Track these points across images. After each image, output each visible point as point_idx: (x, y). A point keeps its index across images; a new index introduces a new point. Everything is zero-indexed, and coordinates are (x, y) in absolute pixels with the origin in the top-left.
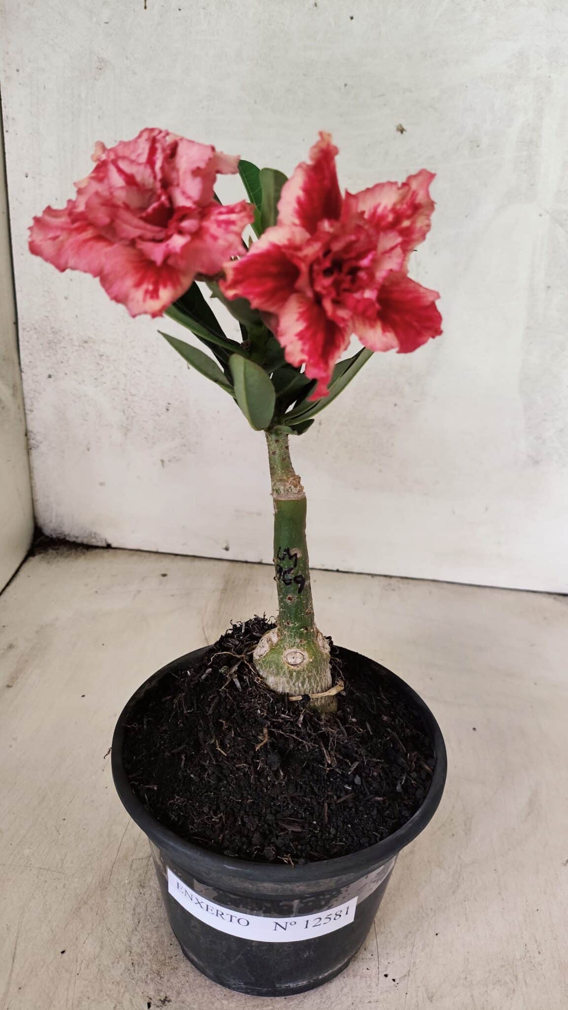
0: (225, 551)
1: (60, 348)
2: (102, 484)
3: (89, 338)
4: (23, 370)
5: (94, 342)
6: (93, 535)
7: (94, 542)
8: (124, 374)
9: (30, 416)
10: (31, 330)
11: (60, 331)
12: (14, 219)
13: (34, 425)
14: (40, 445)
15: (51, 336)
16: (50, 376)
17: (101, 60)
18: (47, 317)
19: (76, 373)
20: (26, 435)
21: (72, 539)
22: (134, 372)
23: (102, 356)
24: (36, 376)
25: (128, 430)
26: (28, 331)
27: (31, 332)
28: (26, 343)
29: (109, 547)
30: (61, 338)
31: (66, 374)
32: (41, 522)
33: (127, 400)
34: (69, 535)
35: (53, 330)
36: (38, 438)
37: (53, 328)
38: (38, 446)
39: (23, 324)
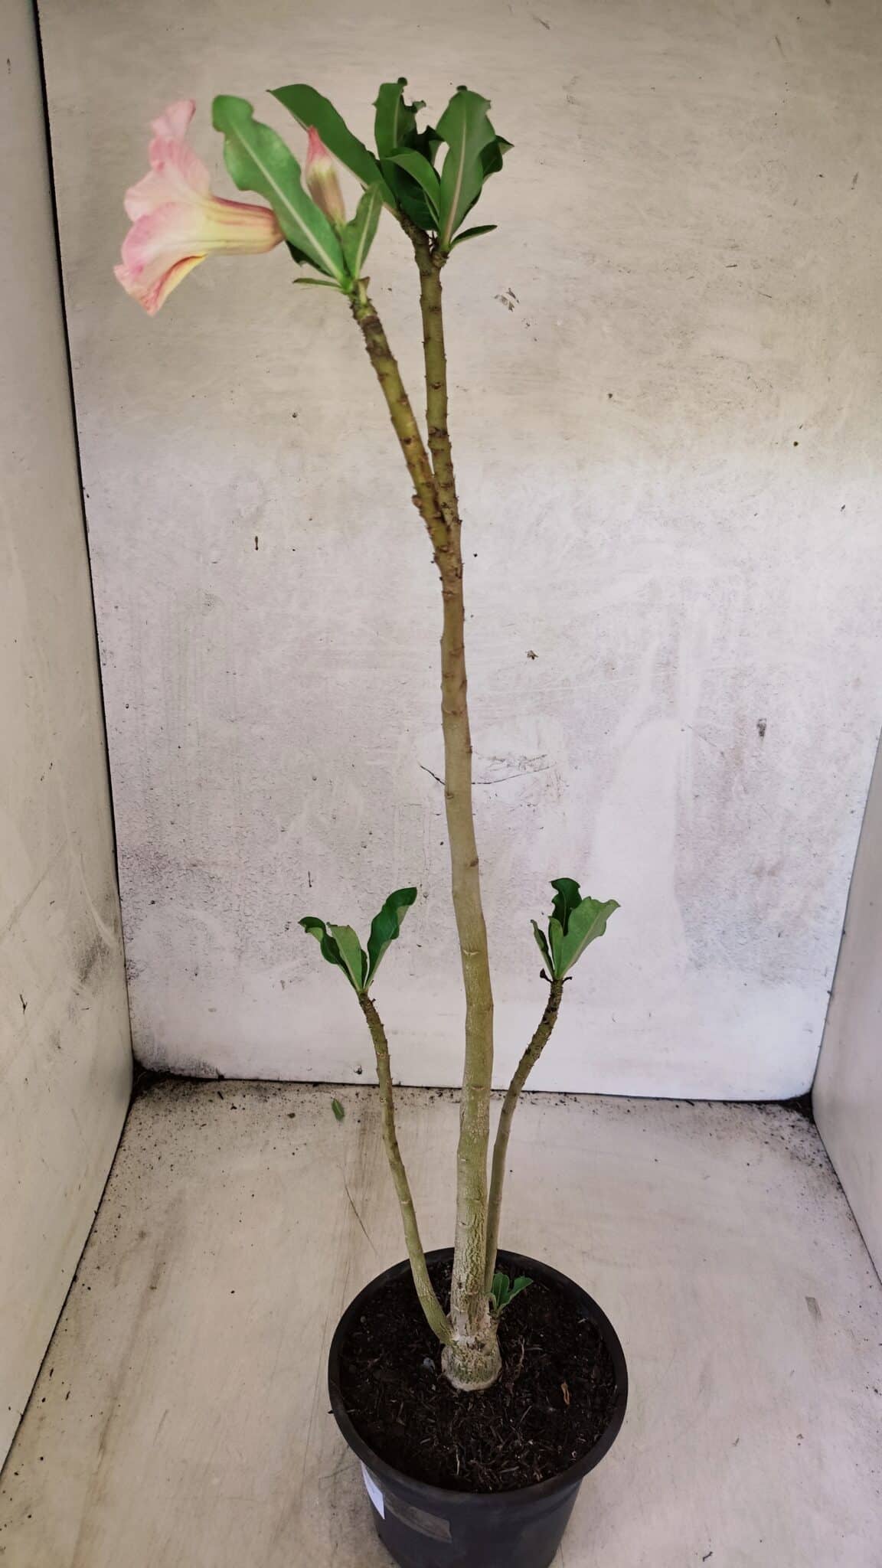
0: (357, 1075)
1: (166, 873)
2: (211, 1010)
3: (198, 861)
4: (122, 898)
5: (204, 865)
6: (202, 1067)
7: (202, 1074)
8: (238, 896)
9: (128, 946)
10: (131, 855)
11: (165, 856)
12: (113, 749)
13: (134, 953)
14: (140, 974)
15: (155, 862)
17: (209, 596)
18: (151, 843)
19: (183, 897)
20: (125, 966)
21: (180, 1072)
22: (249, 893)
23: (211, 878)
24: (138, 902)
25: (242, 952)
26: (127, 858)
27: (133, 858)
28: (126, 871)
29: (221, 1078)
30: (165, 863)
31: (171, 899)
32: (140, 1055)
33: (240, 921)
34: (173, 1068)
35: (157, 855)
36: (139, 966)
37: (157, 853)
38: (138, 976)
39: (123, 850)
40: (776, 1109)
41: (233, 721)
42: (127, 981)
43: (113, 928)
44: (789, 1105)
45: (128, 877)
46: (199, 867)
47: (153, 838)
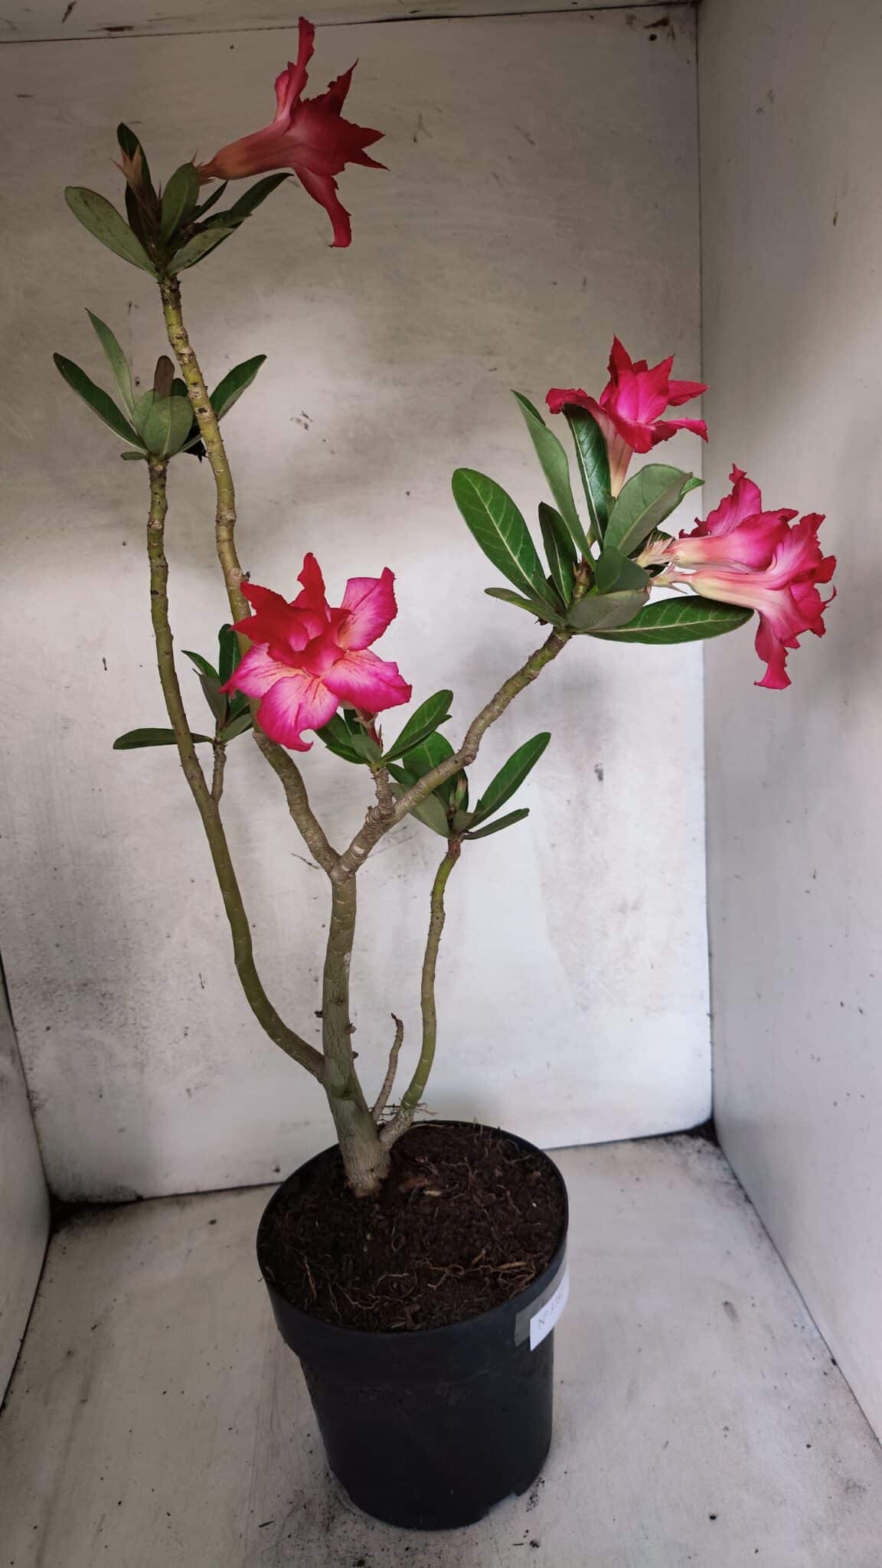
40: (682, 1138)
41: (104, 837)
42: (33, 1111)
43: (10, 1058)
44: (693, 1133)
45: (20, 1005)
46: (90, 986)
47: (40, 963)
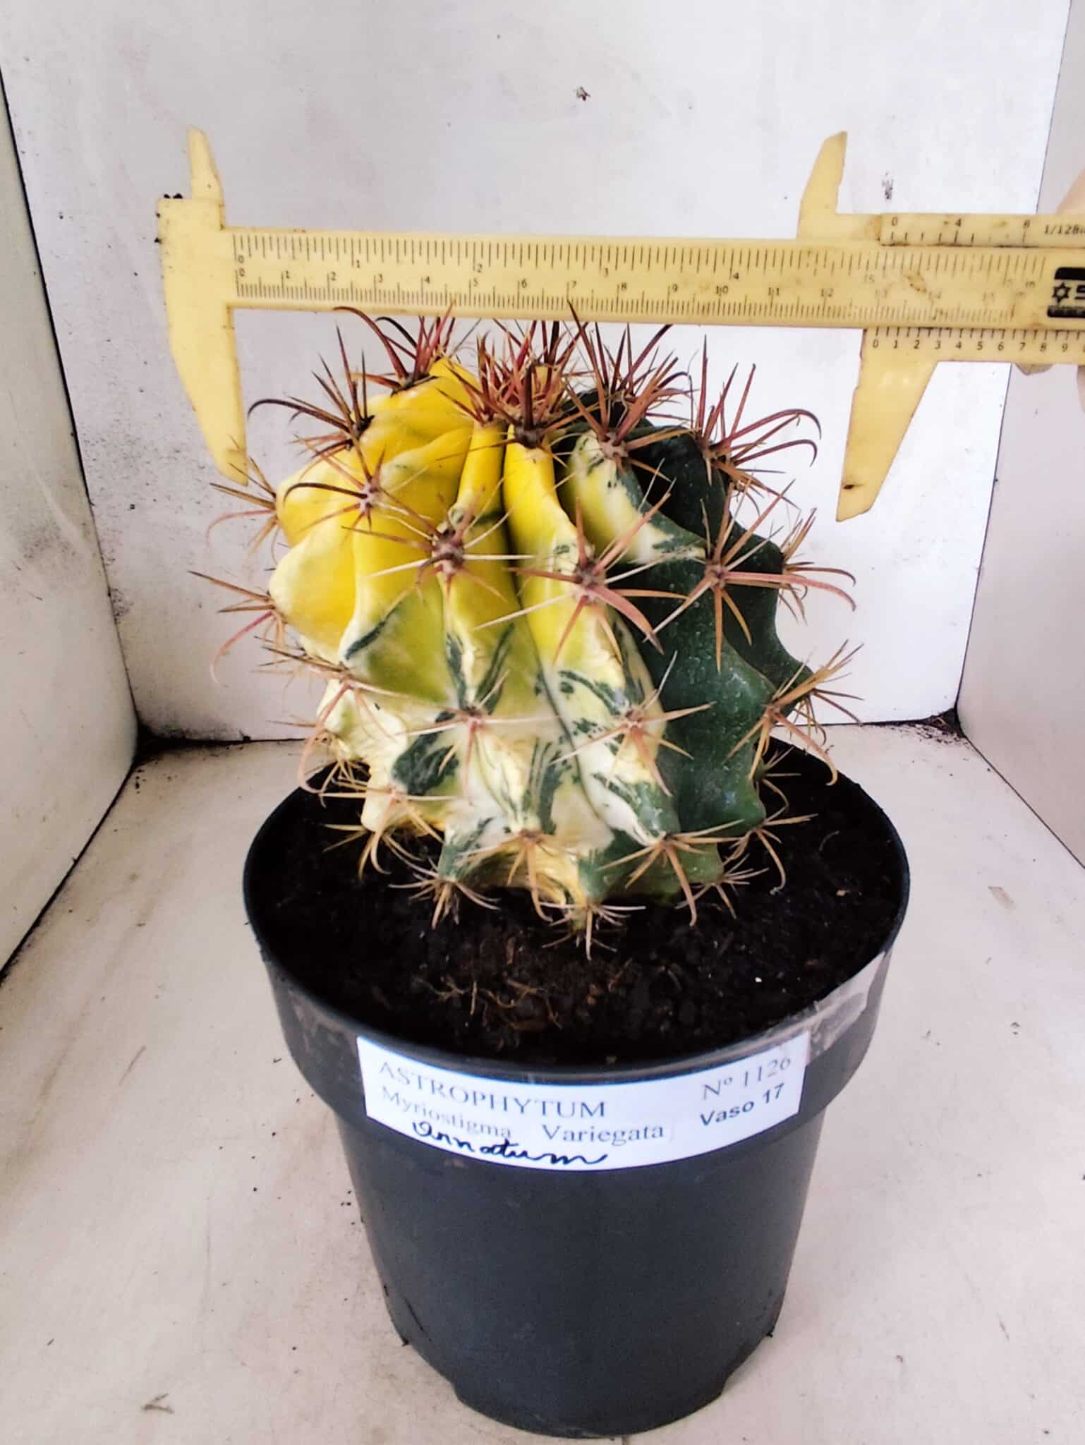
1: (142, 464)
3: (182, 444)
4: (92, 502)
5: (189, 450)
6: (222, 727)
7: (226, 736)
9: (112, 567)
10: (97, 442)
11: (139, 439)
12: (51, 282)
13: (120, 580)
14: (132, 609)
15: (127, 448)
16: (133, 507)
18: (118, 421)
19: (169, 498)
20: (109, 595)
21: (196, 738)
23: (202, 466)
24: (113, 508)
26: (93, 445)
27: (97, 446)
28: (92, 463)
29: (247, 740)
30: (141, 450)
31: (155, 501)
34: (187, 731)
35: (129, 438)
36: (127, 598)
37: (128, 435)
38: (127, 611)
39: (84, 435)
42: (116, 615)
45: (97, 471)
46: (184, 453)
47: (120, 413)
